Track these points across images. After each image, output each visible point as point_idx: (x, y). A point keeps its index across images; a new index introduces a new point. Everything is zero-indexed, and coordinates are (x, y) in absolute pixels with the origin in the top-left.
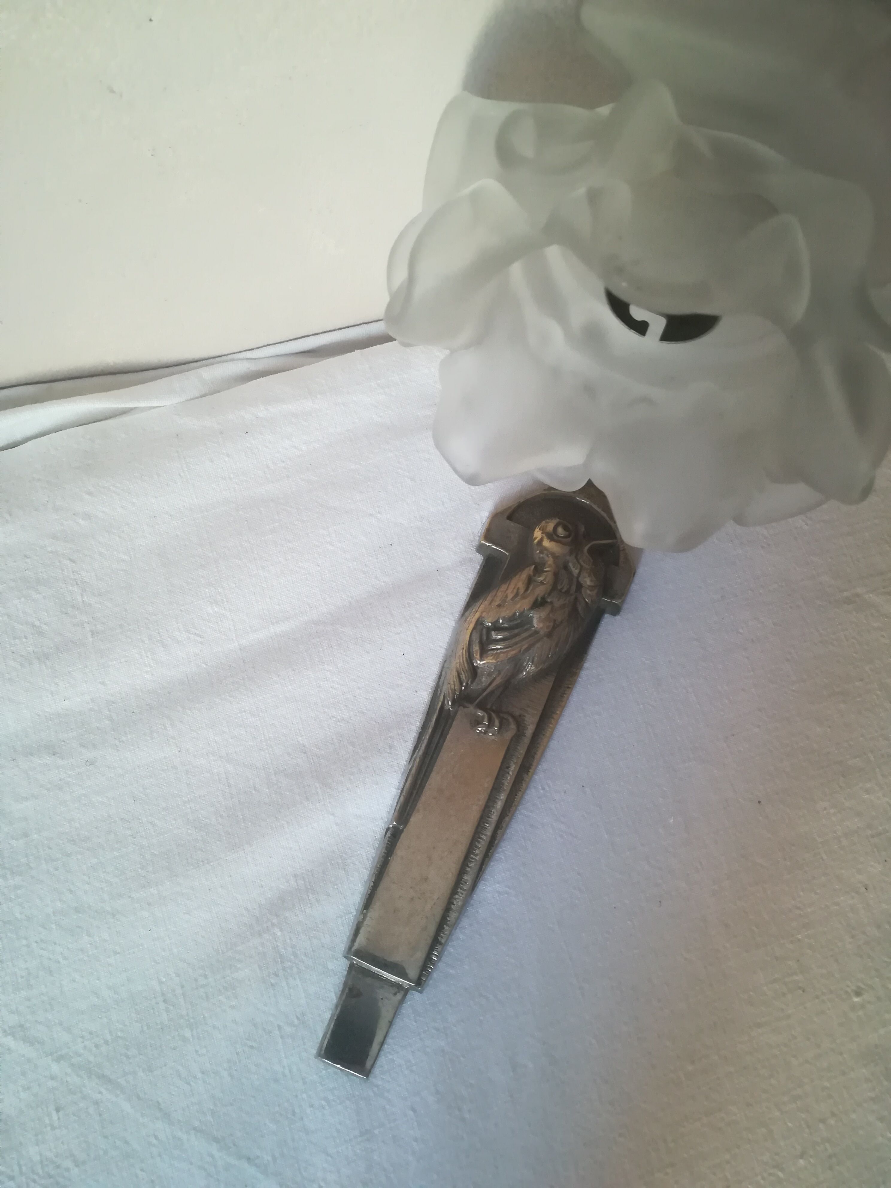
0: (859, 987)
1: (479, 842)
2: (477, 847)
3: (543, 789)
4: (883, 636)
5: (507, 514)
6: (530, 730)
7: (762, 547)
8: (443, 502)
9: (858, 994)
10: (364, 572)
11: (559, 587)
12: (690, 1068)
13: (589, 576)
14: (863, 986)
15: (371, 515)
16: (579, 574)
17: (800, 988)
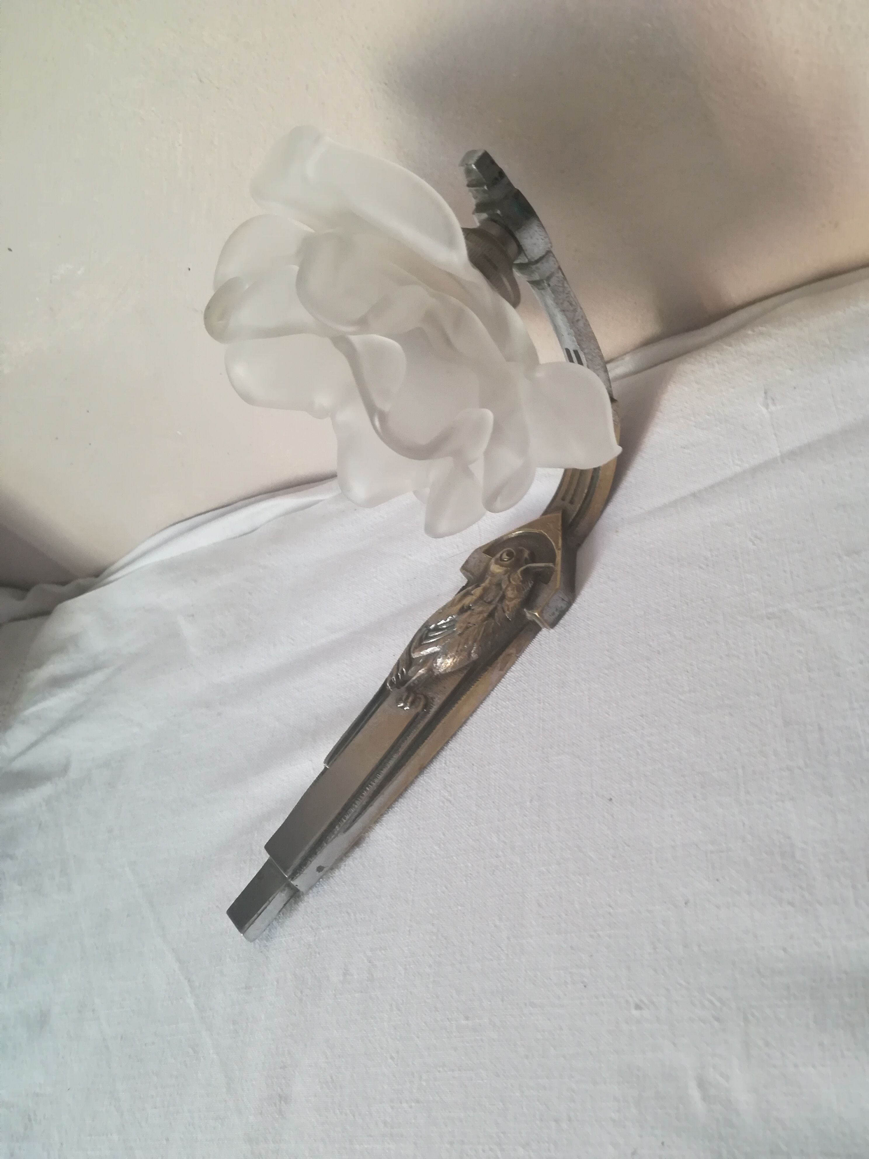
0: (642, 1001)
1: (368, 787)
2: (366, 790)
3: (445, 763)
4: (799, 651)
5: (484, 549)
6: (433, 710)
7: (701, 568)
8: (458, 546)
9: (638, 1007)
10: (393, 598)
11: (485, 599)
12: (463, 1022)
13: (511, 590)
14: (646, 1001)
15: (405, 557)
16: (506, 588)
17: (583, 982)
